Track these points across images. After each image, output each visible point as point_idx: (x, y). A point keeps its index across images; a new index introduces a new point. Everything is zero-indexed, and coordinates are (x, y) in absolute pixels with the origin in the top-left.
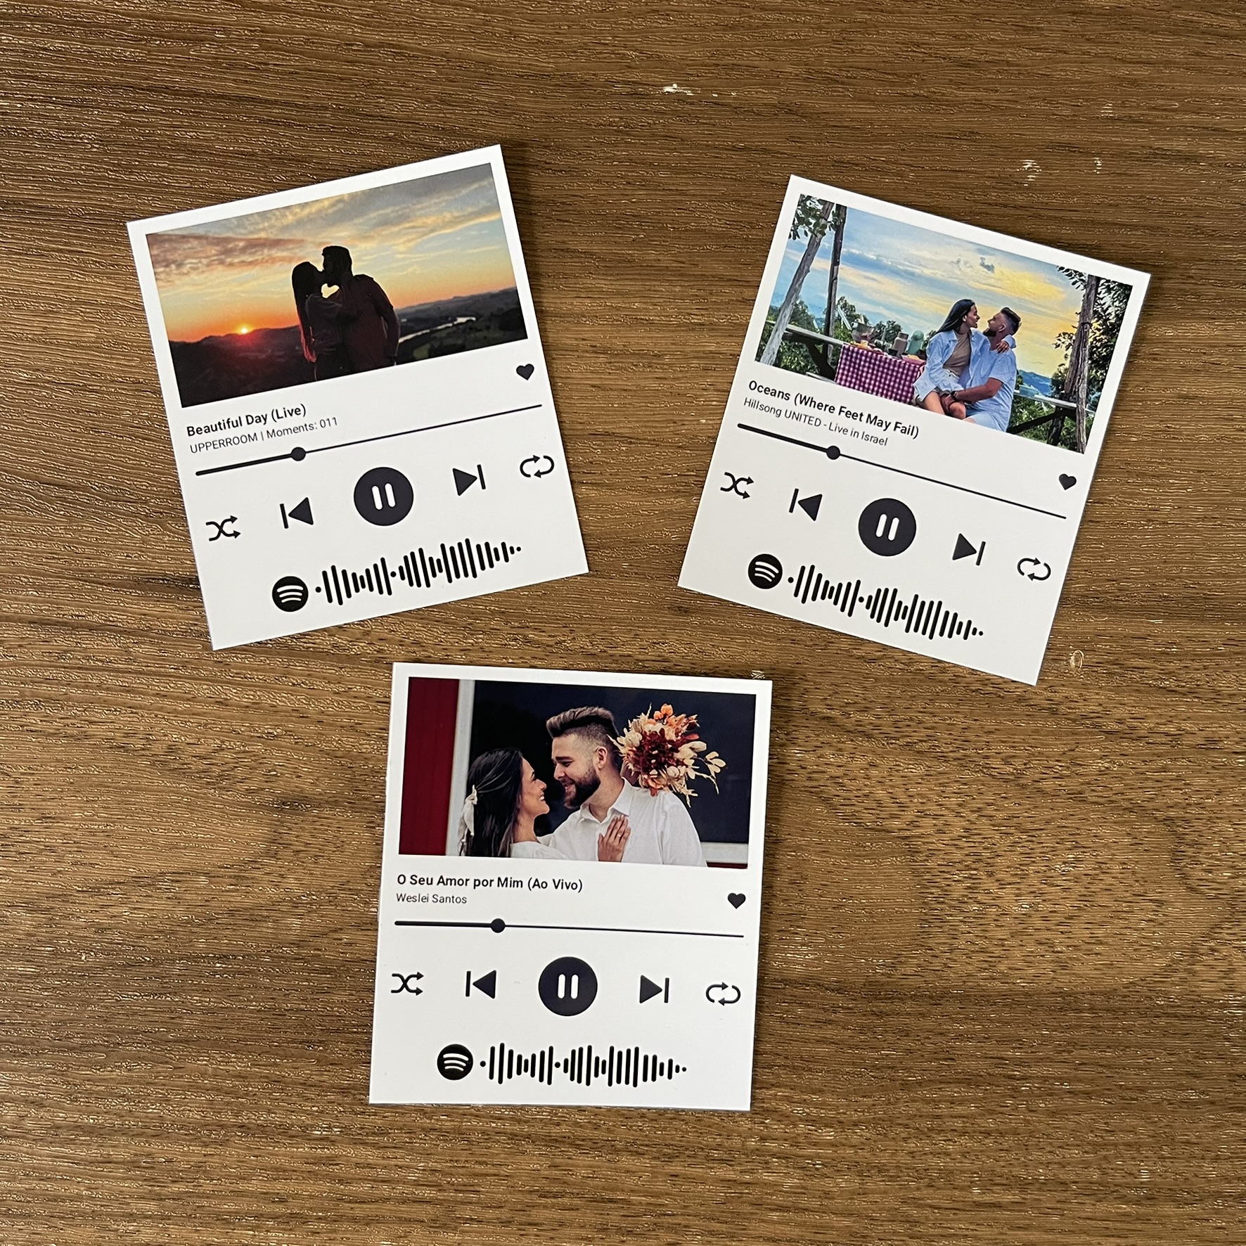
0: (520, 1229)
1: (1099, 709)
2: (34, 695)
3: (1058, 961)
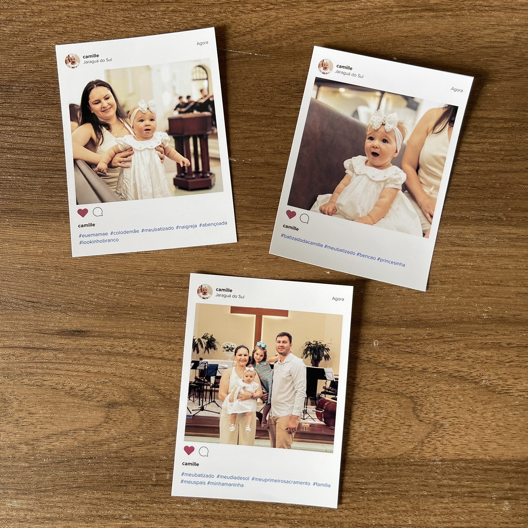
1: (385, 360)
2: (26, 372)
3: (375, 448)
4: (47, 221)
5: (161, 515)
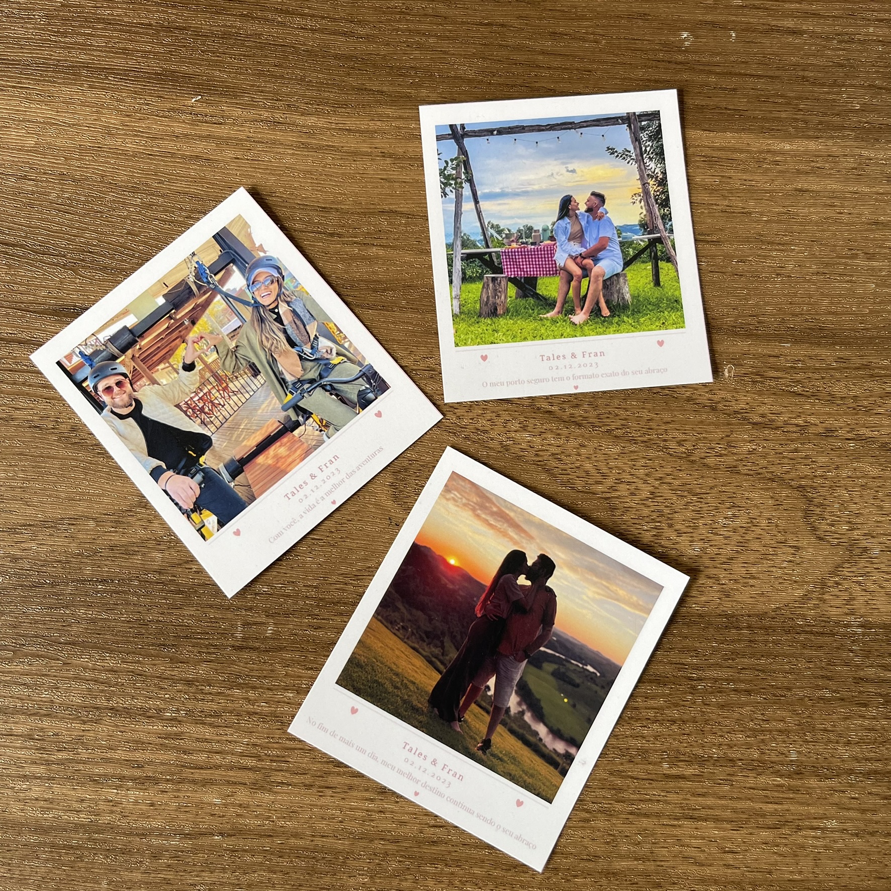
0: (319, 792)
1: (747, 407)
3: (723, 591)
4: (50, 81)
5: (250, 714)
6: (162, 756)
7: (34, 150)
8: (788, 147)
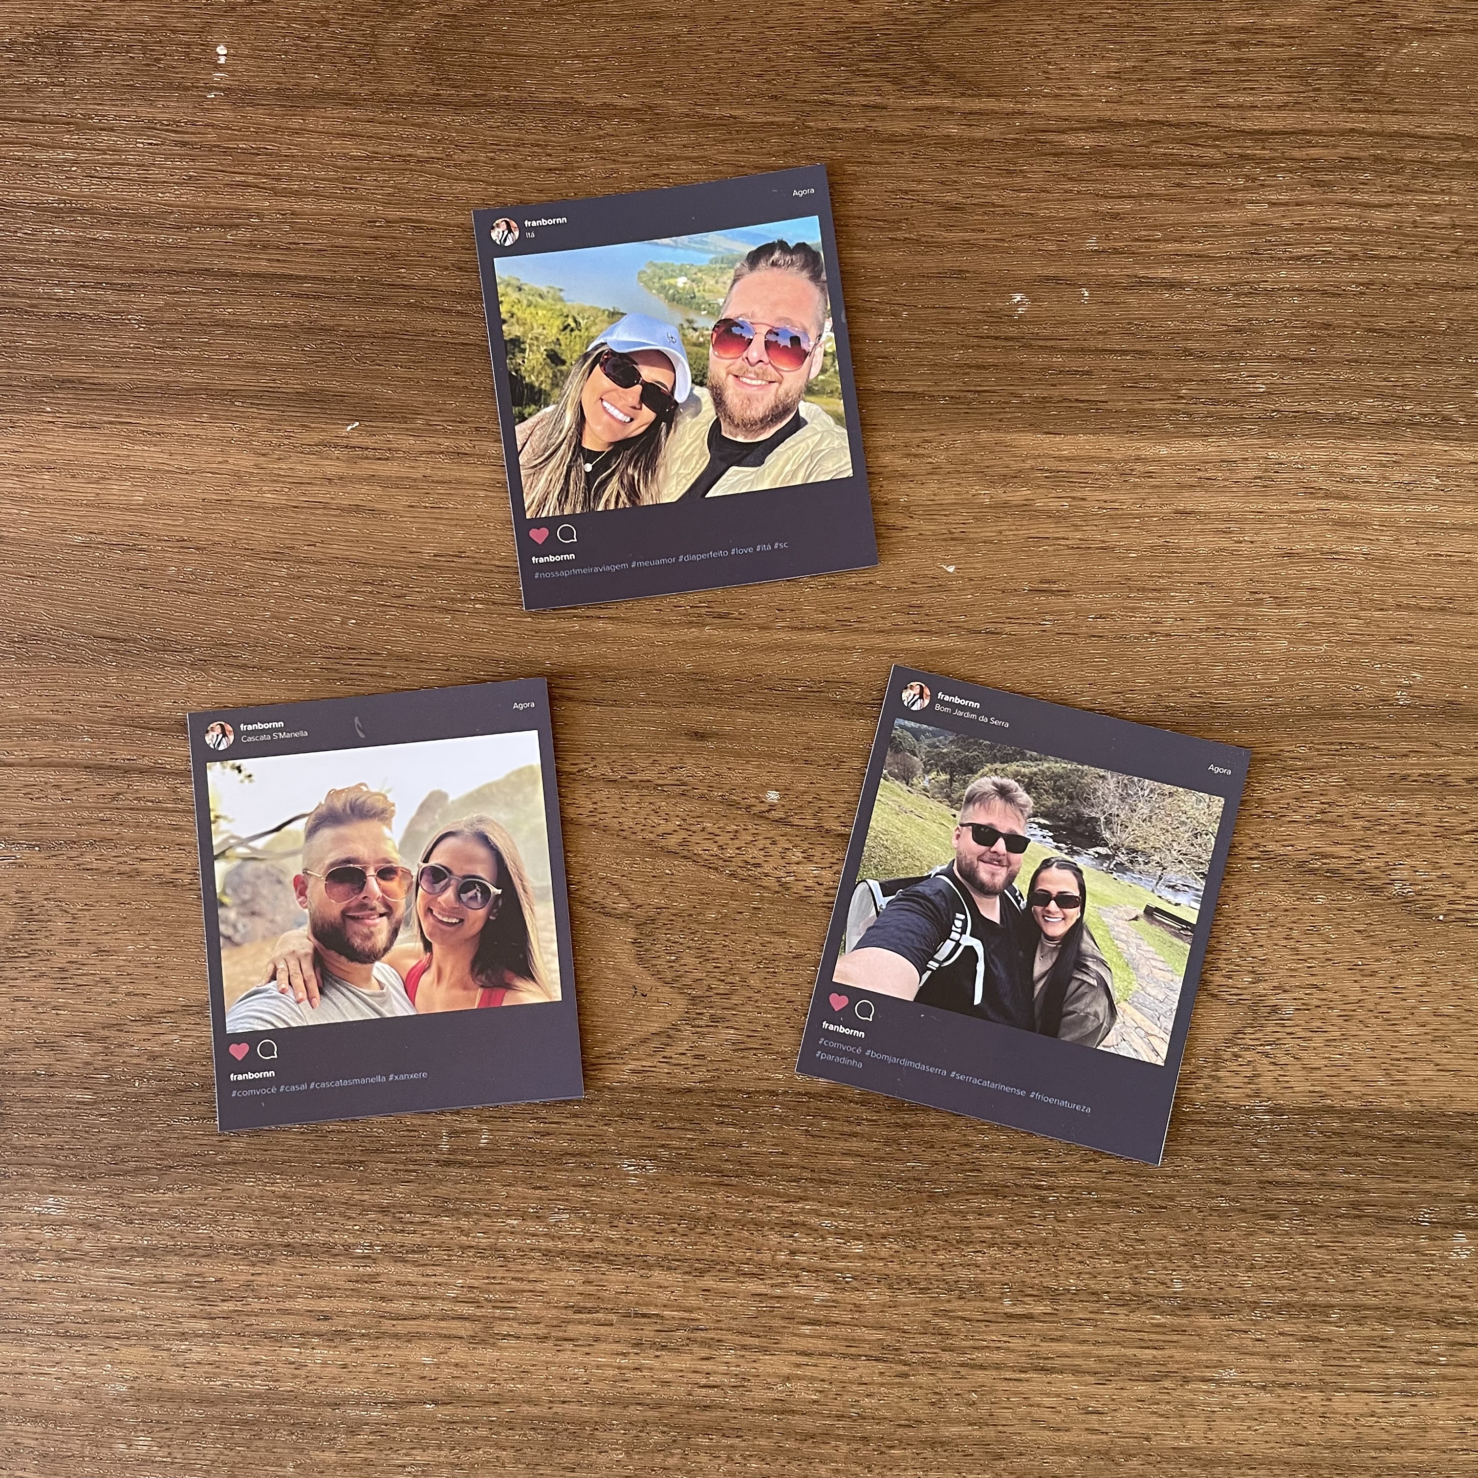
6: (354, 1305)
7: (143, 508)
8: (1164, 451)
